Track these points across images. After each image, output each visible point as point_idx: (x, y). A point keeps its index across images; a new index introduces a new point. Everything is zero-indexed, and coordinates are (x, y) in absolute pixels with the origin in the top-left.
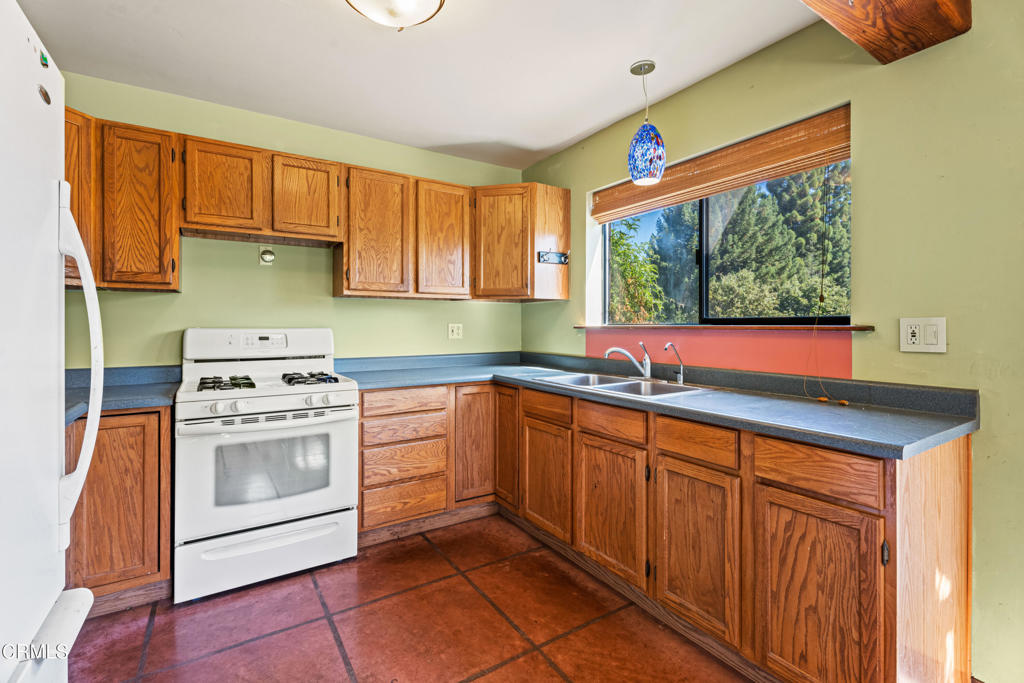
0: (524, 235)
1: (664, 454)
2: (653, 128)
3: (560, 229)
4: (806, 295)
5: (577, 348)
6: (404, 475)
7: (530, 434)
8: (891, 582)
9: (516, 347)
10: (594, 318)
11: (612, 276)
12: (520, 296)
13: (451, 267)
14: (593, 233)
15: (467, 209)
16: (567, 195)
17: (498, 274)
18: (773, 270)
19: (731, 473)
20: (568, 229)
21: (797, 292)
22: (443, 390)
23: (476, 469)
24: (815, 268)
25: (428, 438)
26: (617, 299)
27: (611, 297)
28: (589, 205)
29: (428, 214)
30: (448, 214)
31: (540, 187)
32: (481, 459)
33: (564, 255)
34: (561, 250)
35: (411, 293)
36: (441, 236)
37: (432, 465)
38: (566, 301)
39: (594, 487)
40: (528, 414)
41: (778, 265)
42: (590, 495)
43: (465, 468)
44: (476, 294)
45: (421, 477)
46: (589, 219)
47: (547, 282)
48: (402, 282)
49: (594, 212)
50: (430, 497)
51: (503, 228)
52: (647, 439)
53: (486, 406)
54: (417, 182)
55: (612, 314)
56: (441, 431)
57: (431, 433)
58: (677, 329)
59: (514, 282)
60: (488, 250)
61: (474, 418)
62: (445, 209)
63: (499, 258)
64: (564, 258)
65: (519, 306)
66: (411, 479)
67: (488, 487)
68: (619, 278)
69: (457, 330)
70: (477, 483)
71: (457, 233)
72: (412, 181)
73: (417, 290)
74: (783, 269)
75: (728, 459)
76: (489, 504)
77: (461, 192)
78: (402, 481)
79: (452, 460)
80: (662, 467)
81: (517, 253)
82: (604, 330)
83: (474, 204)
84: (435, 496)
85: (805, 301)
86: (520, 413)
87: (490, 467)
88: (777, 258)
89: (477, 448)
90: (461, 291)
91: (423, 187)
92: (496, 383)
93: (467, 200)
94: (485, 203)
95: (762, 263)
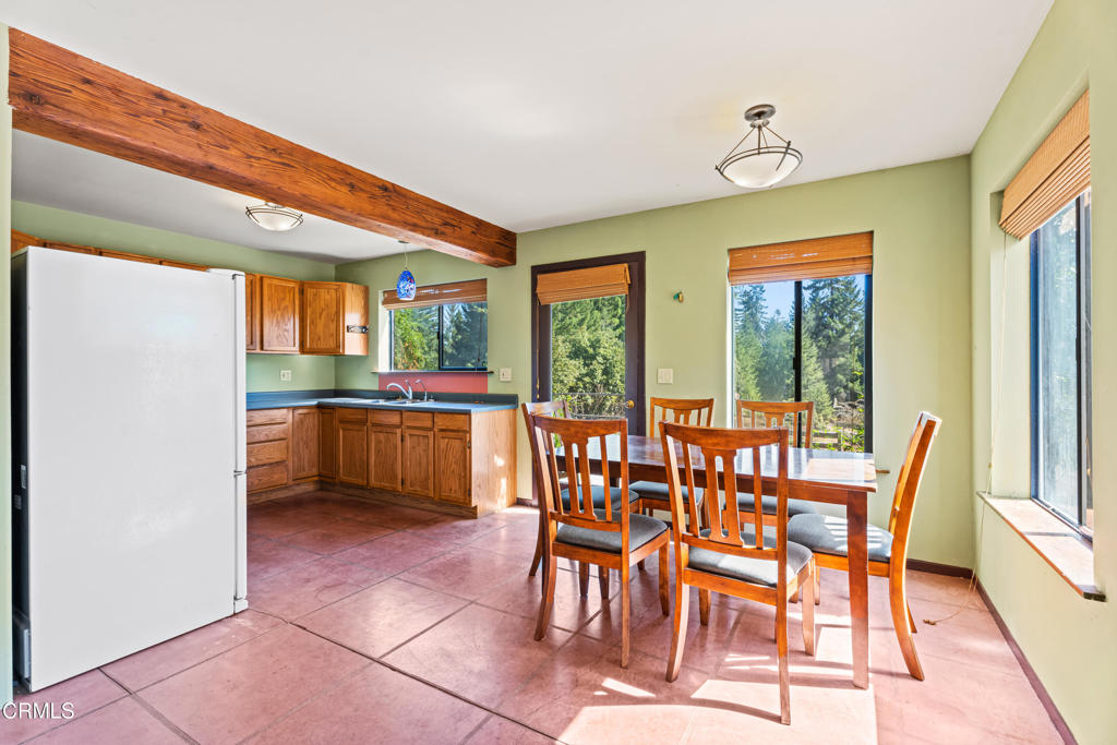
0: (338, 315)
1: (409, 427)
2: (409, 273)
3: (362, 311)
4: (593, 346)
5: (373, 385)
6: (260, 463)
7: (343, 434)
8: (470, 453)
9: (332, 387)
10: (383, 366)
11: (396, 340)
12: (335, 352)
13: (286, 333)
14: (383, 314)
15: (297, 296)
16: (366, 291)
17: (319, 339)
18: (575, 320)
19: (431, 429)
20: (368, 312)
21: (585, 343)
22: (285, 411)
23: (306, 460)
24: (608, 321)
25: (275, 440)
26: (399, 355)
27: (395, 353)
28: (381, 298)
29: (270, 299)
30: (284, 299)
31: (349, 285)
32: (309, 454)
33: (364, 327)
34: (363, 324)
35: (258, 351)
36: (279, 313)
37: (277, 456)
38: (367, 356)
39: (378, 451)
40: (341, 422)
41: (580, 317)
42: (376, 456)
43: (299, 460)
44: (303, 350)
45: (271, 464)
46: (381, 307)
47: (353, 345)
48: (252, 343)
49: (384, 303)
50: (276, 476)
51: (323, 310)
52: (402, 422)
53: (313, 421)
54: (262, 278)
55: (396, 365)
56: (283, 436)
57: (277, 437)
58: (432, 374)
59: (332, 344)
60: (312, 322)
61: (304, 429)
62: (282, 295)
63: (320, 328)
64: (365, 329)
65: (333, 358)
66: (264, 465)
67: (315, 471)
68: (401, 343)
69: (287, 375)
70: (307, 469)
71: (290, 310)
72: (258, 277)
73: (262, 348)
74: (583, 320)
75: (428, 424)
76: (316, 482)
77: (292, 285)
78: (258, 466)
79: (291, 453)
80: (407, 433)
81: (333, 326)
82: (391, 374)
83: (302, 292)
84: (279, 477)
85: (591, 351)
86: (336, 423)
87: (316, 459)
88: (578, 310)
89: (307, 447)
90: (294, 349)
91: (266, 282)
92: (319, 406)
93: (297, 290)
94: (310, 292)
95: (567, 314)
